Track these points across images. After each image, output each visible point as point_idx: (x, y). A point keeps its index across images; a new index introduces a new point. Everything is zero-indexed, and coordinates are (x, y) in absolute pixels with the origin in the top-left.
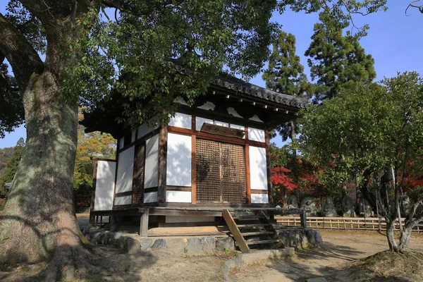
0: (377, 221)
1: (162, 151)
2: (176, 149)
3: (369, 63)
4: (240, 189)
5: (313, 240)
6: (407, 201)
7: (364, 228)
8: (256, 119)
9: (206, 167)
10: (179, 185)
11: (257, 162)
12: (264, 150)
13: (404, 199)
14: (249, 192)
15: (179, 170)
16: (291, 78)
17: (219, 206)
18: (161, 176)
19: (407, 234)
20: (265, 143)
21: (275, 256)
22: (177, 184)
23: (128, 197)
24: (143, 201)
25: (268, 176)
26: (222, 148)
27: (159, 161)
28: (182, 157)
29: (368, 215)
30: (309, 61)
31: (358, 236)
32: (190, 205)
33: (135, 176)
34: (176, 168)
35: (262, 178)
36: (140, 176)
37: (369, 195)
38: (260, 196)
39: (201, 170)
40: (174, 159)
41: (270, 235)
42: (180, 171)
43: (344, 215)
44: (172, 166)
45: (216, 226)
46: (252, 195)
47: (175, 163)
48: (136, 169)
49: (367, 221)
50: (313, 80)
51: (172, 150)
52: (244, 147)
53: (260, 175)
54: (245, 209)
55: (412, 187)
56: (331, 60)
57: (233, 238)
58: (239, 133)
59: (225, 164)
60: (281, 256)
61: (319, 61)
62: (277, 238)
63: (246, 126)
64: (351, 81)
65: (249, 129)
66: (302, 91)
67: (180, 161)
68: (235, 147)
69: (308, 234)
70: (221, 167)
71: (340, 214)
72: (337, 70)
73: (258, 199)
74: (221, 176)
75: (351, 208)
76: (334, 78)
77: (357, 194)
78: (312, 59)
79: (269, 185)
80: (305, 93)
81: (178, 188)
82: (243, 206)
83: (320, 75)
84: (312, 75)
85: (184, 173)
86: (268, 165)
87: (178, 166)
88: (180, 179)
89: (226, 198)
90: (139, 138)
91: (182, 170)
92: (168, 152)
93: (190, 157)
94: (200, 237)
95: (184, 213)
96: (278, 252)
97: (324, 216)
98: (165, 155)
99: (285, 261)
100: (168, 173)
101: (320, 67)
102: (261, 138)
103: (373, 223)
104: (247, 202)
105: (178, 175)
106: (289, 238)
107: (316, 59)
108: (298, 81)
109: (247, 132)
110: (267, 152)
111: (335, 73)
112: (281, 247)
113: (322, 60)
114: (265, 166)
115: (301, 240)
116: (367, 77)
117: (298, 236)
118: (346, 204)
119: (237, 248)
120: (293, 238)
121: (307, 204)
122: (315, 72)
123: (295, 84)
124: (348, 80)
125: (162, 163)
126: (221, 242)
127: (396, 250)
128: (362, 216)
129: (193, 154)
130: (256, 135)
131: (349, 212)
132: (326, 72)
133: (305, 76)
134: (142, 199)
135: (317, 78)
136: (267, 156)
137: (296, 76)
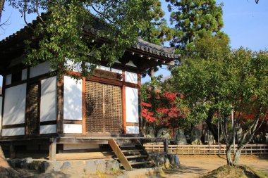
0: (218, 148)
1: (60, 91)
2: (70, 89)
3: (219, 15)
4: (119, 122)
5: (173, 162)
6: (240, 132)
7: (209, 153)
8: (131, 64)
9: (93, 104)
10: (72, 119)
11: (131, 100)
12: (136, 90)
13: (238, 130)
14: (125, 125)
15: (72, 106)
16: (153, 21)
17: (103, 136)
18: (59, 112)
19: (238, 154)
20: (137, 85)
21: (150, 173)
22: (71, 118)
23: (19, 129)
24: (39, 132)
25: (140, 111)
26: (105, 88)
27: (57, 100)
28: (75, 96)
29: (211, 143)
30: (169, 6)
31: (204, 159)
32: (81, 135)
33: (28, 111)
34: (70, 105)
35: (134, 114)
36: (33, 110)
37: (212, 127)
38: (133, 127)
39: (90, 107)
40: (69, 98)
41: (144, 158)
42: (73, 108)
43: (193, 143)
44: (68, 103)
45: (101, 152)
46: (127, 127)
47: (70, 101)
48: (28, 104)
49: (211, 147)
50: (171, 24)
51: (67, 90)
52: (121, 87)
53: (133, 111)
54: (124, 138)
55: (245, 120)
56: (188, 8)
57: (118, 160)
58: (118, 76)
59: (107, 102)
60: (154, 173)
61: (178, 7)
62: (150, 160)
63: (124, 70)
64: (204, 29)
65: (126, 73)
66: (162, 35)
67: (73, 99)
68: (115, 87)
69: (169, 157)
70: (104, 104)
71: (189, 142)
72: (192, 18)
73: (132, 130)
74: (104, 112)
75: (198, 137)
76: (190, 25)
77: (203, 126)
78: (171, 5)
79: (140, 119)
80: (164, 37)
81: (72, 122)
82: (120, 136)
83: (178, 20)
84: (171, 20)
85: (76, 109)
86: (139, 103)
87: (72, 103)
88: (74, 114)
89: (108, 130)
90: (31, 77)
91: (75, 107)
92: (65, 92)
93: (81, 96)
94: (94, 160)
95: (81, 142)
96: (151, 170)
97: (176, 144)
98: (62, 94)
99: (157, 176)
100: (65, 109)
101: (178, 13)
102: (135, 79)
103: (215, 149)
104: (123, 133)
105: (72, 111)
106: (156, 160)
107: (175, 5)
108: (158, 24)
109: (124, 75)
110: (139, 91)
111: (191, 20)
112: (153, 166)
113: (181, 7)
114: (137, 103)
115: (165, 162)
116: (216, 27)
117: (163, 159)
118: (194, 134)
119: (122, 168)
120: (159, 160)
121: (162, 134)
122: (174, 18)
123: (156, 27)
124: (202, 28)
125: (60, 101)
126: (110, 163)
127: (231, 164)
128: (206, 144)
129: (83, 94)
130: (131, 77)
131: (196, 141)
132: (184, 18)
133: (165, 21)
134: (38, 130)
135: (175, 23)
136: (139, 96)
137: (157, 19)
